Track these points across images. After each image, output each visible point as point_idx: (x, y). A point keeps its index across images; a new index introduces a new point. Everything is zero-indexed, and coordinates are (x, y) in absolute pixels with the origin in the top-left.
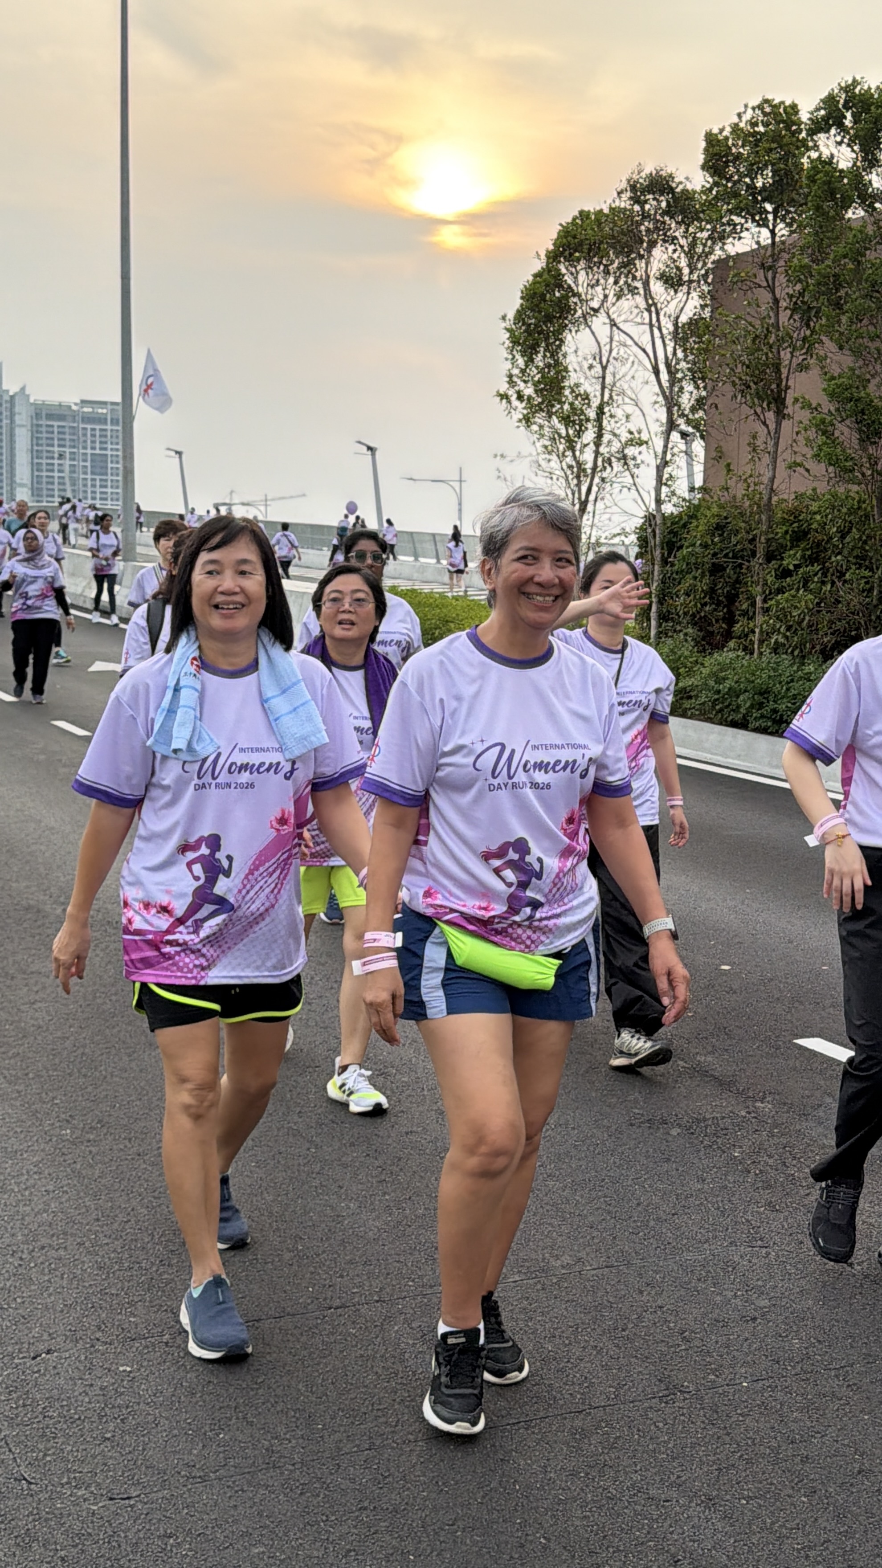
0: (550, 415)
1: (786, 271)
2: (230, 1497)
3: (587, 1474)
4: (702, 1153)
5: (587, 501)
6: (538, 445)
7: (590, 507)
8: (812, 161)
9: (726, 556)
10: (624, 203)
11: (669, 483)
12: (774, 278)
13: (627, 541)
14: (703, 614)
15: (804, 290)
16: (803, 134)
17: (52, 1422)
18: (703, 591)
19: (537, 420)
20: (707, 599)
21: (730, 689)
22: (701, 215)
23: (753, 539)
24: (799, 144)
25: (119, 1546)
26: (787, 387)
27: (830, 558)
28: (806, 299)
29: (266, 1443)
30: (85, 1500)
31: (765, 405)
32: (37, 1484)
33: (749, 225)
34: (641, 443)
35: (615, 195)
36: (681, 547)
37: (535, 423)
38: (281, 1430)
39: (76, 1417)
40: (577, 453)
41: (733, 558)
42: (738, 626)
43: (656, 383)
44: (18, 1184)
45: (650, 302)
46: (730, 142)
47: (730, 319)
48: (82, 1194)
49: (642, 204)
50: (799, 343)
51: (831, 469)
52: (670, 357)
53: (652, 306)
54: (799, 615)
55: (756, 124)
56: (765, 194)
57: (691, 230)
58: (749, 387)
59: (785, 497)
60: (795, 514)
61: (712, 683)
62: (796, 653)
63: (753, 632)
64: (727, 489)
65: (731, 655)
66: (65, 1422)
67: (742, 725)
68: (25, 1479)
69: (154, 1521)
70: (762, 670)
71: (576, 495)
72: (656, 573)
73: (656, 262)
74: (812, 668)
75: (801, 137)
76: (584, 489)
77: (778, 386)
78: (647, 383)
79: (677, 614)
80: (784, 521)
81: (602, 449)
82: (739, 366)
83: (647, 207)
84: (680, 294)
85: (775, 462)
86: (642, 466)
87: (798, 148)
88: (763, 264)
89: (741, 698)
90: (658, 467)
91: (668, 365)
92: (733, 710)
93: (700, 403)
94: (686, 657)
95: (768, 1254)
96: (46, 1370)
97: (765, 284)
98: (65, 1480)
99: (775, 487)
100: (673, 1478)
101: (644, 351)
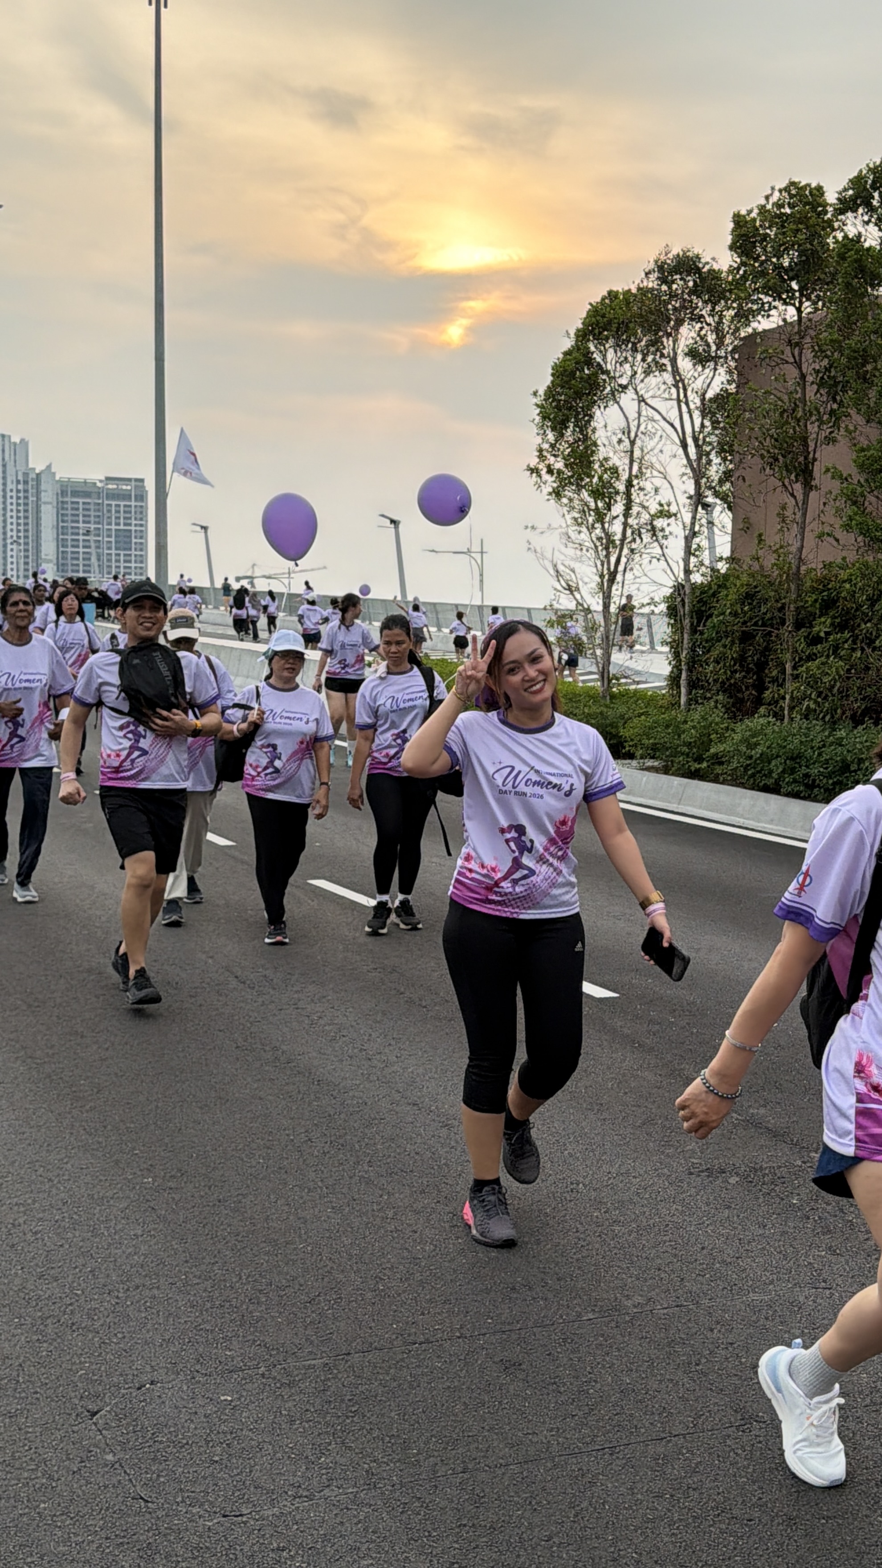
0: (580, 488)
1: (813, 347)
2: (336, 1515)
3: (672, 1496)
4: (761, 1200)
5: (616, 571)
6: (568, 517)
7: (619, 577)
8: (837, 242)
9: (756, 624)
10: (652, 283)
11: (697, 553)
12: (800, 354)
13: (657, 611)
14: (732, 681)
15: (831, 366)
16: (829, 216)
17: (162, 1446)
18: (733, 658)
19: (566, 493)
20: (737, 667)
21: (761, 755)
22: (728, 294)
23: (783, 607)
24: (825, 225)
25: (236, 1559)
26: (815, 460)
27: (859, 625)
28: (832, 374)
29: (366, 1466)
30: (200, 1517)
31: (793, 477)
32: (153, 1502)
33: (776, 303)
34: (669, 515)
35: (643, 275)
36: (711, 616)
37: (565, 496)
38: (378, 1454)
39: (184, 1441)
40: (606, 525)
41: (764, 625)
42: (768, 692)
43: (683, 456)
44: (108, 1228)
45: (678, 378)
46: (758, 224)
47: (759, 393)
48: (169, 1238)
49: (669, 284)
50: (825, 417)
51: (860, 539)
52: (697, 429)
53: (679, 382)
54: (830, 682)
55: (783, 206)
56: (791, 274)
57: (718, 308)
58: (777, 460)
59: (813, 566)
60: (823, 582)
61: (745, 749)
62: (827, 719)
63: (784, 698)
64: (758, 559)
65: (762, 721)
66: (174, 1447)
67: (774, 789)
68: (142, 1498)
69: (268, 1536)
70: (795, 735)
71: (606, 566)
72: (685, 641)
73: (683, 339)
74: (843, 733)
75: (826, 218)
76: (613, 560)
77: (806, 458)
78: (675, 456)
79: (707, 681)
80: (814, 590)
81: (630, 521)
82: (768, 439)
83: (674, 286)
84: (707, 371)
85: (803, 532)
86: (670, 537)
87: (824, 229)
88: (790, 341)
89: (773, 763)
90: (686, 538)
91: (695, 439)
92: (765, 775)
93: (727, 476)
94: (717, 724)
95: (832, 1294)
96: (151, 1399)
97: (792, 360)
98: (179, 1499)
99: (803, 557)
100: (754, 1500)
101: (672, 425)
